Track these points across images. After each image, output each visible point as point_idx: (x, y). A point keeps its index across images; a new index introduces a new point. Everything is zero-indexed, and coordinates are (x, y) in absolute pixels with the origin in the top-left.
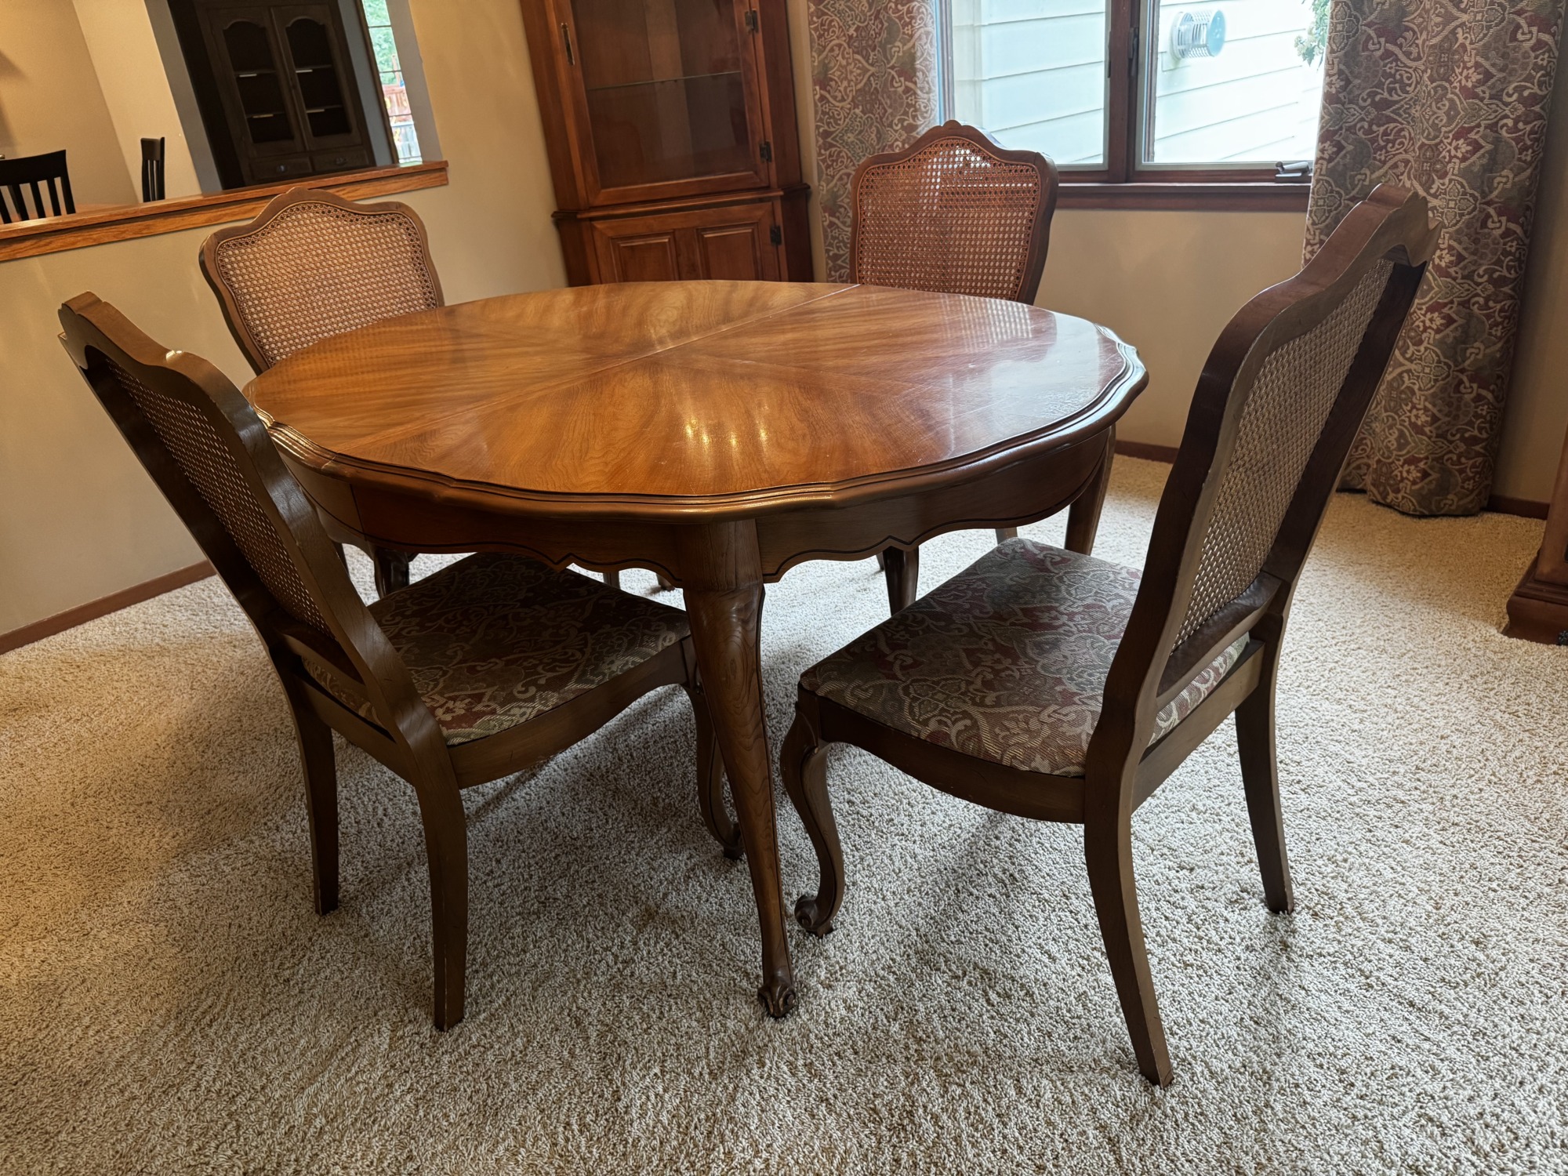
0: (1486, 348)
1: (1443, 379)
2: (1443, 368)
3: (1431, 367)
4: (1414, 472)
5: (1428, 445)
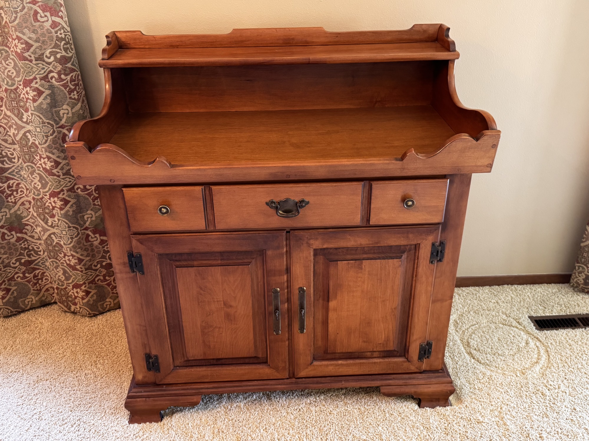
0: (95, 213)
1: (76, 237)
2: (73, 230)
3: (66, 231)
4: (81, 292)
5: (82, 276)
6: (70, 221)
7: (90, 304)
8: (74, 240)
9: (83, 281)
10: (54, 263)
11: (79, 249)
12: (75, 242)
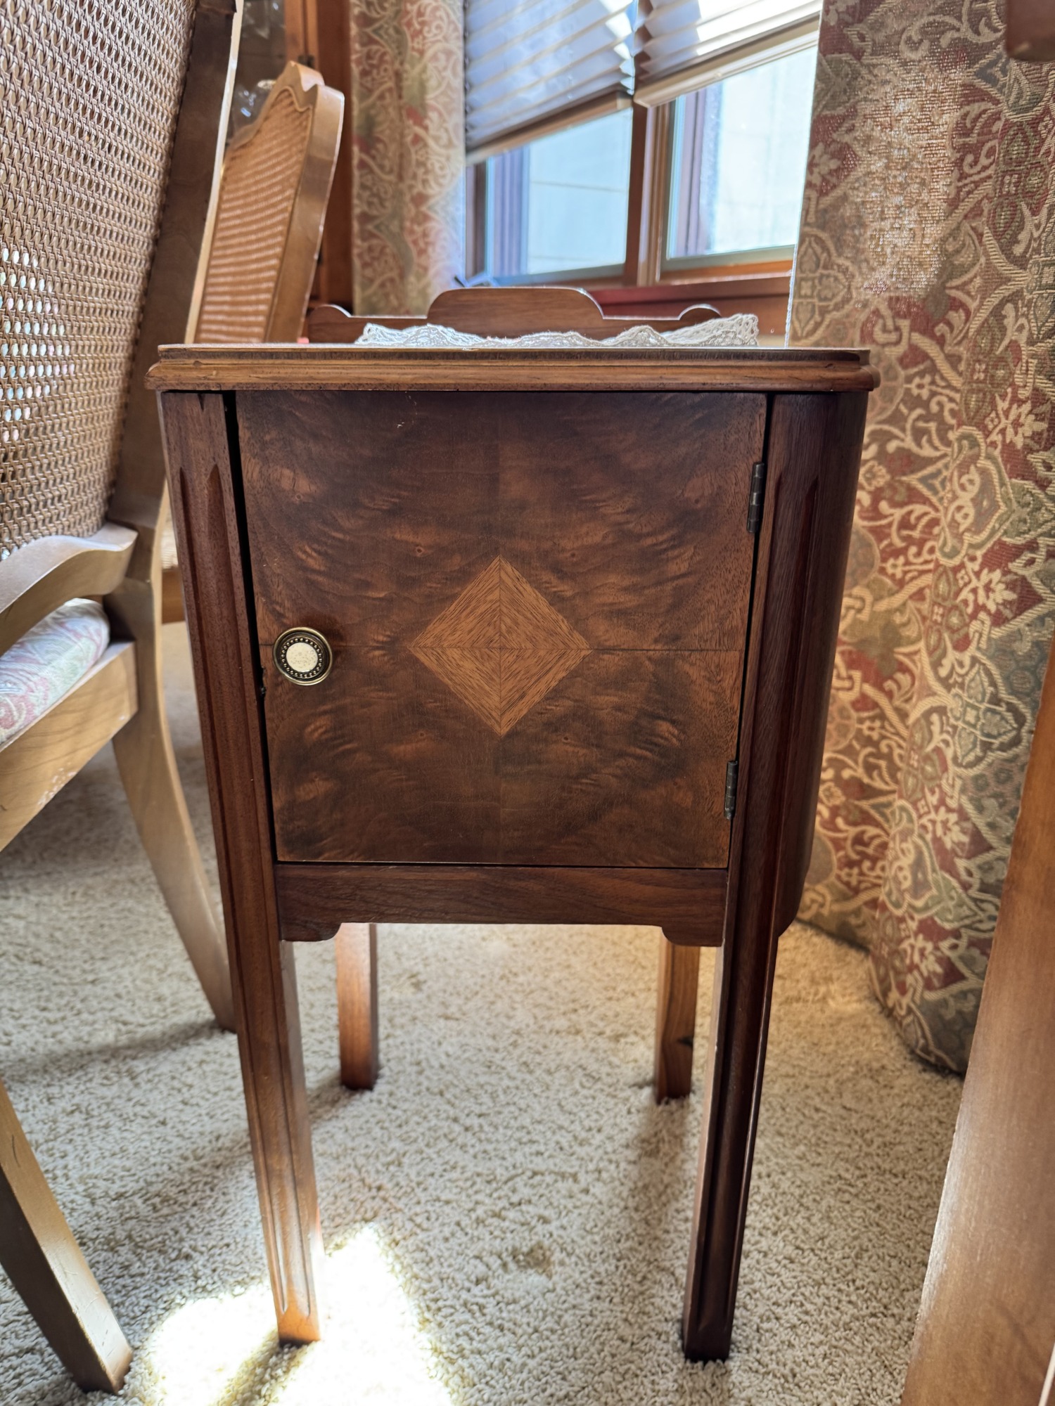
1: (1003, 748)
2: (1003, 718)
3: (977, 709)
4: (932, 958)
5: (961, 904)
6: (1007, 679)
7: (941, 1017)
8: (991, 756)
9: (956, 925)
10: (904, 815)
11: (993, 801)
12: (990, 765)
